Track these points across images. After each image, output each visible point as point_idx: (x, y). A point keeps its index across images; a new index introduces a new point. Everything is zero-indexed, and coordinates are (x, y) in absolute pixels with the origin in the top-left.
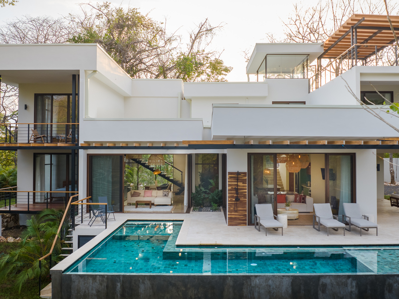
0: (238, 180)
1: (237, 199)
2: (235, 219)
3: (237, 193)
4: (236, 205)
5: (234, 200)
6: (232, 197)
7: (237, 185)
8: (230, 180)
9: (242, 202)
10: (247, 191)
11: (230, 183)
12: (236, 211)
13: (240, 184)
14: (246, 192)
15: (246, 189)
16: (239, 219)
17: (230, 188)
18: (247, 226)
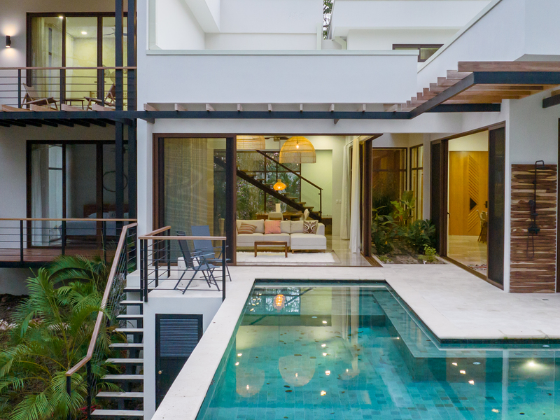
0: (535, 182)
1: (533, 230)
2: (528, 276)
3: (533, 215)
4: (530, 244)
5: (526, 230)
6: (522, 224)
7: (534, 196)
8: (517, 184)
9: (543, 236)
10: (556, 209)
11: (517, 191)
12: (530, 258)
13: (541, 193)
14: (554, 212)
15: (553, 206)
16: (538, 278)
17: (516, 202)
18: (556, 294)
